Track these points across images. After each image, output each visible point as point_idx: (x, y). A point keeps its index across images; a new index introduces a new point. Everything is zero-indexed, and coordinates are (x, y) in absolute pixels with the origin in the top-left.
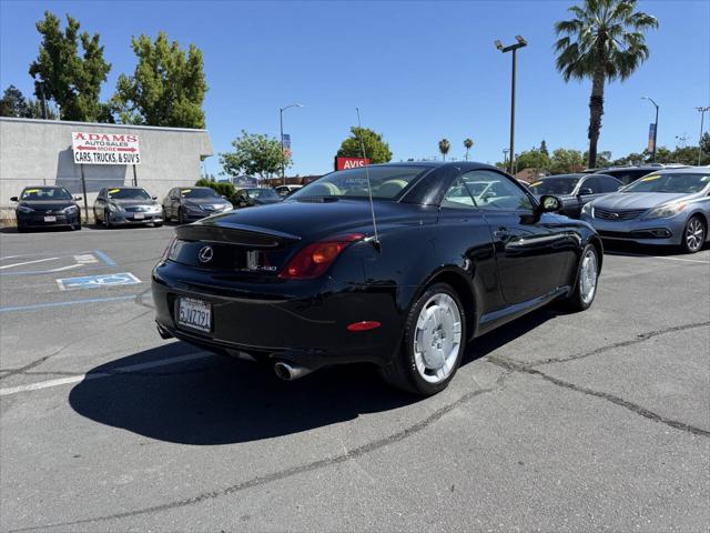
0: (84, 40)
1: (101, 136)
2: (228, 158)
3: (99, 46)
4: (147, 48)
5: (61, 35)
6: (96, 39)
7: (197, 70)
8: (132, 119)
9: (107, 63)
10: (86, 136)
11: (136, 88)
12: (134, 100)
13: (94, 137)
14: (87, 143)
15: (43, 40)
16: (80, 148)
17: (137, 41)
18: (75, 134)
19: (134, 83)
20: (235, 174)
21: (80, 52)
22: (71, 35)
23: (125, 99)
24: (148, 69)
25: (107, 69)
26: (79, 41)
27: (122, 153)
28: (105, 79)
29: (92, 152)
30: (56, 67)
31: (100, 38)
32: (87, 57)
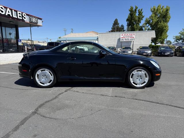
0: (139, 11)
1: (127, 34)
2: (176, 37)
3: (142, 11)
4: (154, 9)
5: (133, 11)
6: (141, 10)
7: (167, 13)
8: (147, 29)
9: (143, 15)
10: (124, 35)
11: (150, 21)
12: (148, 24)
13: (125, 35)
14: (124, 36)
15: (130, 13)
16: (122, 38)
17: (152, 8)
18: (121, 35)
19: (149, 20)
20: (178, 42)
21: (137, 14)
22: (135, 10)
23: (146, 24)
24: (154, 15)
25: (143, 17)
26: (137, 11)
27: (131, 38)
28: (142, 20)
29: (124, 38)
30: (131, 19)
31: (142, 10)
32: (138, 15)
